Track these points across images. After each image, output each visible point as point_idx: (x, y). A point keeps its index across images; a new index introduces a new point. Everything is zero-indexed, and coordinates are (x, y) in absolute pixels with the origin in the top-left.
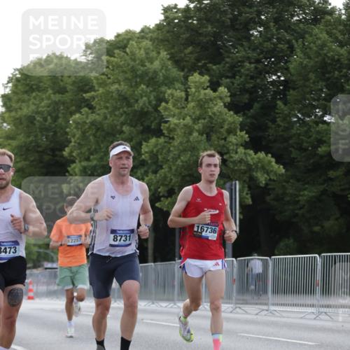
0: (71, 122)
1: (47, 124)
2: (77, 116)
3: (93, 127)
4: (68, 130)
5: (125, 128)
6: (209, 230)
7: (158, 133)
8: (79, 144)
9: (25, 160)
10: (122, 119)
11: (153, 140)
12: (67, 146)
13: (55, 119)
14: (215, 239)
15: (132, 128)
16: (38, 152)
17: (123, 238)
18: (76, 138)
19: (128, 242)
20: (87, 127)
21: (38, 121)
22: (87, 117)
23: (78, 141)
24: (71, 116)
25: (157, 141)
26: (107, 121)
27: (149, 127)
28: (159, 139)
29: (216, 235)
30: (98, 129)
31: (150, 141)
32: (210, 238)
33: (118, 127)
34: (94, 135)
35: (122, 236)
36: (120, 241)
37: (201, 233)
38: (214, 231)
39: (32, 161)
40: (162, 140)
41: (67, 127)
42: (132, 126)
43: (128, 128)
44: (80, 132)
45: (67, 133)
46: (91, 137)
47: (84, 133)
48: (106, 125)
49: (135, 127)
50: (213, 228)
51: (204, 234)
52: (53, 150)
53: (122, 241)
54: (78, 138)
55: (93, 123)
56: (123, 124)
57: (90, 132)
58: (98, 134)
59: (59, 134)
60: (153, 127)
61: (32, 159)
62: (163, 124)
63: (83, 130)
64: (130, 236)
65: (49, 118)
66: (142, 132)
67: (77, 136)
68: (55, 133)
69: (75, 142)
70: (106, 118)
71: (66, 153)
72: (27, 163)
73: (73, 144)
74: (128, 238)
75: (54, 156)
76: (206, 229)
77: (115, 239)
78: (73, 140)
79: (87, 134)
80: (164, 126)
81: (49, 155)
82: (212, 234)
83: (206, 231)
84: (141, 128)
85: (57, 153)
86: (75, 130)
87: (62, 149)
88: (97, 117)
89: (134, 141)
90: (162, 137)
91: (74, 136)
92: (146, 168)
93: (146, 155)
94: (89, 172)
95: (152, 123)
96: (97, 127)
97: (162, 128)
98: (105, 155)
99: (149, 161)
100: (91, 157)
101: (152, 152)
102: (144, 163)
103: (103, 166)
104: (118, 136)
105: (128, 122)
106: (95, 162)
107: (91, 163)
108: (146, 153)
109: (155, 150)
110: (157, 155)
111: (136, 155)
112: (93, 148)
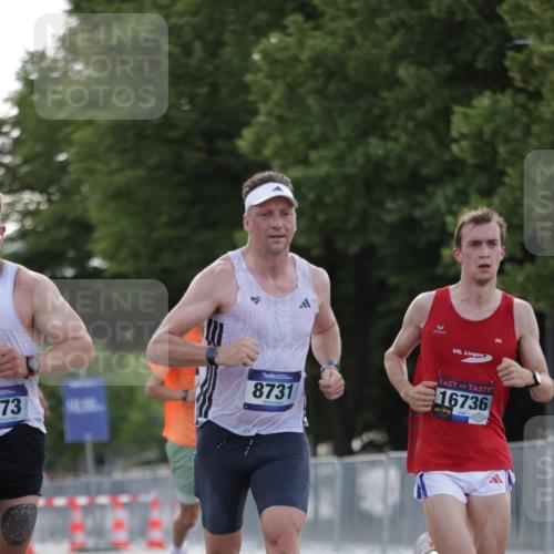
0: (256, 57)
1: (192, 62)
2: (274, 39)
3: (319, 71)
4: (248, 78)
5: (405, 72)
6: (470, 402)
7: (497, 80)
8: (280, 118)
9: (135, 164)
10: (396, 41)
11: (484, 101)
12: (247, 124)
13: (214, 49)
14: (484, 422)
15: (424, 72)
16: (168, 141)
17: (276, 391)
18: (271, 104)
19: (285, 401)
20: (300, 69)
22: (301, 44)
23: (278, 111)
24: (257, 41)
25: (496, 102)
26: (355, 53)
27: (469, 66)
28: (499, 96)
29: (486, 413)
30: (330, 75)
31: (476, 102)
32: (471, 421)
34: (321, 93)
35: (273, 386)
36: (268, 396)
37: (451, 409)
38: (481, 405)
39: (153, 169)
40: (506, 100)
41: (246, 70)
42: (421, 64)
43: (412, 69)
44: (281, 86)
45: (245, 88)
46: (311, 101)
47: (292, 89)
49: (428, 66)
50: (480, 397)
51: (456, 411)
52: (210, 136)
53: (272, 398)
54: (278, 104)
55: (317, 61)
56: (397, 57)
57: (311, 84)
58: (332, 88)
59: (224, 92)
60: (479, 65)
61: (153, 161)
62: (510, 54)
63: (289, 79)
64: (291, 388)
65: (197, 45)
66: (451, 80)
67: (275, 96)
68: (215, 87)
69: (269, 114)
70: (351, 43)
71: (245, 142)
72: (141, 173)
73: (262, 119)
74: (286, 392)
75: (213, 152)
76: (461, 400)
77: (257, 392)
78: (263, 108)
79: (303, 90)
80: (512, 61)
81: (199, 149)
82: (478, 411)
83: (462, 406)
84: (448, 68)
85: (221, 144)
86: (268, 82)
87: (234, 133)
88: (329, 39)
89: (429, 105)
90: (509, 92)
91: (266, 96)
92: (460, 183)
93: (464, 143)
94: (311, 196)
95: (476, 52)
96: (328, 69)
97: (507, 63)
98: (351, 148)
99: (471, 161)
100: (313, 155)
101: (478, 135)
102: (453, 169)
103: (347, 180)
104: (385, 94)
105: (412, 51)
106: (324, 169)
107: (312, 172)
108: (463, 136)
109: (487, 130)
110: (492, 145)
111: (433, 145)
112: (317, 129)
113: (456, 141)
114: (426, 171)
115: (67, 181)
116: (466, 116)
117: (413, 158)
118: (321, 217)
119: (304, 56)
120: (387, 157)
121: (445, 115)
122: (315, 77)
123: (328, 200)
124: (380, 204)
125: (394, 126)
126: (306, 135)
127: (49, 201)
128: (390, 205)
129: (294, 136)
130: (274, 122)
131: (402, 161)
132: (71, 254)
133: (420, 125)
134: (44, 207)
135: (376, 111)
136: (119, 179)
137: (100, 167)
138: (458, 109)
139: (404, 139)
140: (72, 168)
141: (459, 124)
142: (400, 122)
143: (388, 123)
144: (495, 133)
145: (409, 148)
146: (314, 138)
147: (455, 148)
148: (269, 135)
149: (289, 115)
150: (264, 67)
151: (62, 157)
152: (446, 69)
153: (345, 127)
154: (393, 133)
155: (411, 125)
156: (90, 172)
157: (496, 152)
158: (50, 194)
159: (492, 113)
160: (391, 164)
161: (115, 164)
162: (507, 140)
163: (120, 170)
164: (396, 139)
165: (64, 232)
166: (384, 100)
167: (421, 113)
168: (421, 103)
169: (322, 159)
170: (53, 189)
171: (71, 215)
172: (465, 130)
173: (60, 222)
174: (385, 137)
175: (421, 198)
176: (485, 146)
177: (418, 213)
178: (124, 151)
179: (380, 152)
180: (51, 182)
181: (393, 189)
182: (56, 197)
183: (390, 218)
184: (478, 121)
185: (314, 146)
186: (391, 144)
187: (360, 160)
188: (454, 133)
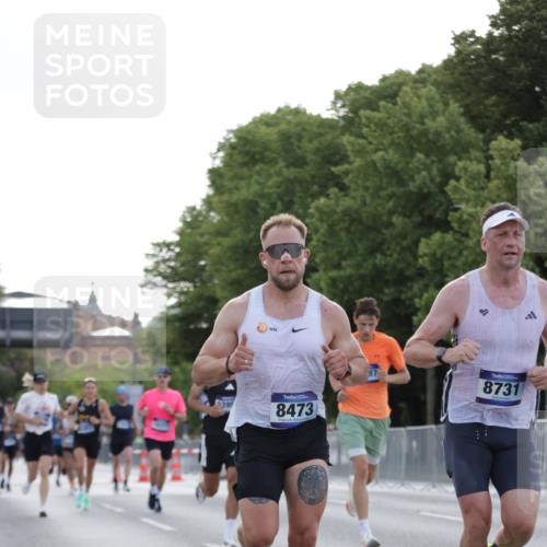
2: (322, 200)
3: (346, 218)
5: (396, 219)
7: (444, 226)
8: (324, 243)
9: (242, 267)
10: (391, 204)
11: (437, 236)
13: (289, 205)
15: (406, 220)
18: (319, 235)
20: (336, 217)
21: (263, 209)
22: (337, 204)
23: (323, 239)
24: (313, 201)
25: (443, 238)
26: (366, 209)
27: (431, 217)
28: (446, 235)
30: (352, 221)
31: (432, 237)
33: (385, 218)
34: (348, 230)
35: (501, 385)
36: (497, 393)
40: (449, 237)
42: (405, 216)
43: (401, 219)
44: (325, 226)
46: (343, 234)
47: (331, 227)
48: (364, 215)
49: (409, 217)
54: (323, 235)
55: (346, 213)
56: (391, 213)
57: (342, 225)
58: (353, 228)
60: (437, 216)
62: (451, 213)
63: (329, 222)
64: (517, 386)
65: (279, 204)
66: (421, 225)
67: (322, 231)
69: (319, 241)
70: (364, 204)
72: (246, 271)
74: (513, 389)
77: (487, 389)
79: (337, 228)
80: (452, 216)
84: (420, 218)
86: (319, 223)
88: (352, 201)
89: (409, 239)
90: (451, 232)
92: (425, 281)
93: (426, 259)
94: (341, 286)
95: (435, 210)
96: (352, 217)
97: (449, 218)
98: (365, 260)
99: (429, 268)
100: (344, 263)
101: (434, 255)
102: (421, 273)
103: (362, 277)
104: (384, 231)
105: (400, 210)
106: (349, 271)
107: (342, 273)
108: (425, 255)
109: (439, 253)
110: (441, 260)
111: (411, 259)
112: (347, 249)
113: (422, 257)
114: (408, 273)
115: (205, 275)
116: (427, 244)
117: (400, 266)
118: (346, 298)
119: (338, 209)
120: (386, 265)
121: (416, 243)
122: (344, 221)
123: (350, 288)
124: (381, 291)
125: (388, 249)
126: (339, 253)
127: (195, 287)
128: (387, 291)
129: (332, 252)
130: (320, 244)
131: (394, 268)
132: (206, 315)
133: (403, 249)
134: (191, 289)
135: (378, 240)
136: (234, 275)
137: (224, 268)
138: (423, 240)
139: (395, 255)
140: (207, 268)
141: (423, 248)
142: (392, 246)
143: (385, 247)
144: (443, 254)
145: (398, 260)
146: (344, 253)
147: (420, 261)
148: (318, 252)
149: (329, 241)
150: (317, 215)
151: (202, 263)
152: (417, 219)
153: (361, 247)
154: (388, 253)
155: (398, 249)
156: (217, 271)
157: (443, 265)
158: (195, 282)
159: (441, 244)
160: (388, 269)
161: (232, 266)
162: (450, 258)
163: (235, 270)
164: (391, 256)
165: (201, 304)
166: (383, 234)
167: (405, 243)
168: (404, 237)
169: (348, 266)
170: (197, 280)
171: (206, 294)
172: (426, 251)
173: (200, 297)
174: (385, 255)
175: (404, 289)
176: (437, 261)
177: (403, 297)
178: (237, 260)
179: (383, 262)
180: (196, 275)
181: (387, 283)
182: (198, 284)
183: (385, 298)
184: (434, 247)
185: (344, 258)
186: (389, 258)
187: (370, 267)
188: (420, 253)
